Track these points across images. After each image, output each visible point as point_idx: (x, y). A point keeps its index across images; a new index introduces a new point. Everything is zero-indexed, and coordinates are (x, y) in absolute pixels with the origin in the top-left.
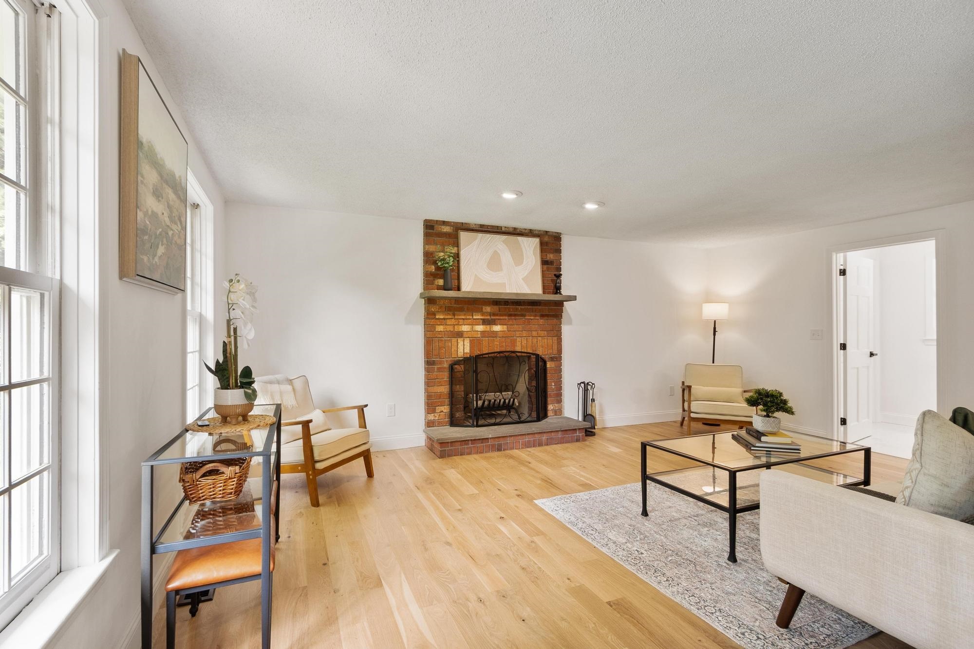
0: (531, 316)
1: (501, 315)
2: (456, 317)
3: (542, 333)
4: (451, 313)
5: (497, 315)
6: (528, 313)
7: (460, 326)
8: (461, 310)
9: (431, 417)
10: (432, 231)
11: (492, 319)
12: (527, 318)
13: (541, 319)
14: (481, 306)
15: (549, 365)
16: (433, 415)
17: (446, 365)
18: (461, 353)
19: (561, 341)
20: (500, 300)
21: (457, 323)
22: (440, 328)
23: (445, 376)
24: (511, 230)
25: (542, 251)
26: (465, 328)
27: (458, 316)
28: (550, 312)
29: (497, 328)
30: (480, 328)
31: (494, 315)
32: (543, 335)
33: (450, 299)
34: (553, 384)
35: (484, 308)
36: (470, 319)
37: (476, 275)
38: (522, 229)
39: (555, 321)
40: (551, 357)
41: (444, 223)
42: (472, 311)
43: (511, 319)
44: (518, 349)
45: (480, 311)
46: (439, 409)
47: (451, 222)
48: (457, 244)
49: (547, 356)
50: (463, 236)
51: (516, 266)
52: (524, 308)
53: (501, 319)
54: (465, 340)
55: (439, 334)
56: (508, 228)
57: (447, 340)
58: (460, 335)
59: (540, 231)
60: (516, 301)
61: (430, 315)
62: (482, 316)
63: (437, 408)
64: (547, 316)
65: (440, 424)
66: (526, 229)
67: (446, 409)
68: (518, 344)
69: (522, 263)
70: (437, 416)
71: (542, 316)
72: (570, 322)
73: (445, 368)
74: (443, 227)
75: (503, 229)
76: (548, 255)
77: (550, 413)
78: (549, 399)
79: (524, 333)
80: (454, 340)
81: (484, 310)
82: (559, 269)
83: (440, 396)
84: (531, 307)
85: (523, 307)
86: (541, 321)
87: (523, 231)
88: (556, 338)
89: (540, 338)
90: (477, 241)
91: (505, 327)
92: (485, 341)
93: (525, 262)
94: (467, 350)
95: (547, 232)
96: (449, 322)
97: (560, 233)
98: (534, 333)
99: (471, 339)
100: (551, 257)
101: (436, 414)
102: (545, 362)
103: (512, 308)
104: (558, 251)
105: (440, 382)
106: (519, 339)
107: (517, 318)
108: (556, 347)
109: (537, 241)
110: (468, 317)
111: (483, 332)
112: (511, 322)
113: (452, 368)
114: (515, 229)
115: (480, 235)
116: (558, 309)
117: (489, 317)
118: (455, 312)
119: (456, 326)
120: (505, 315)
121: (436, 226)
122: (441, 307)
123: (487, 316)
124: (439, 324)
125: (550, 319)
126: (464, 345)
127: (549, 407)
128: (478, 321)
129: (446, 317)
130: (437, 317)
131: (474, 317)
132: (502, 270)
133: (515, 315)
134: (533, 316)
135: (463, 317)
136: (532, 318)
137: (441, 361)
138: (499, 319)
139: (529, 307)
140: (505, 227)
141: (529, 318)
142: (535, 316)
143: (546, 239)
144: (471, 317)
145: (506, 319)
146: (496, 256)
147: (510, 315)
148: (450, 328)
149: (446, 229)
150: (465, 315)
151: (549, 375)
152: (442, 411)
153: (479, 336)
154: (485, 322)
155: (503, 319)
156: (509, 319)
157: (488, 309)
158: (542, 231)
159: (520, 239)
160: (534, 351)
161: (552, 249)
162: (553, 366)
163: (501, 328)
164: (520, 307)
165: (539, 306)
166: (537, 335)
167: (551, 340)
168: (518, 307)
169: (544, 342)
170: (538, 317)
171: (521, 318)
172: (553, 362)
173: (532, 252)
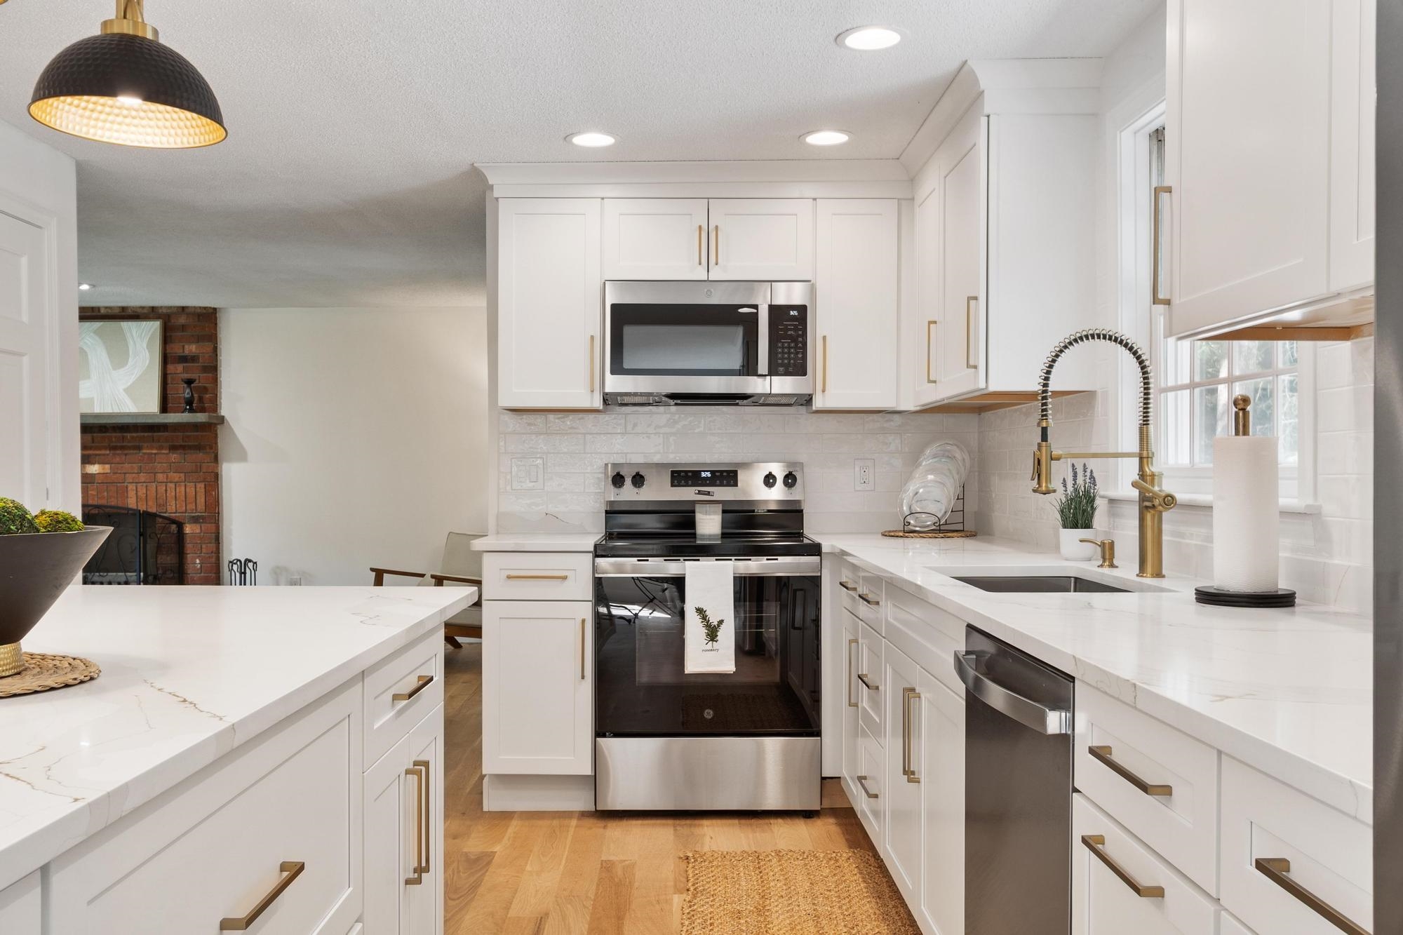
0: (152, 448)
1: (100, 448)
3: (176, 476)
5: (91, 448)
6: (146, 445)
12: (144, 451)
13: (173, 453)
15: (188, 529)
24: (117, 311)
25: (170, 341)
28: (186, 442)
29: (93, 469)
32: (176, 479)
34: (198, 561)
38: (136, 307)
39: (204, 456)
40: (193, 517)
43: (118, 454)
44: (132, 503)
49: (184, 515)
51: (113, 370)
52: (137, 437)
53: (99, 455)
56: (111, 308)
59: (171, 307)
64: (183, 447)
66: (143, 308)
68: (132, 494)
69: (127, 364)
71: (173, 448)
72: (242, 456)
75: (103, 311)
76: (186, 347)
79: (143, 477)
84: (150, 434)
85: (135, 435)
86: (174, 457)
87: (139, 310)
88: (202, 485)
89: (172, 485)
91: (107, 466)
93: (131, 362)
95: (183, 308)
97: (218, 308)
98: (160, 477)
100: (192, 348)
102: (180, 526)
103: (115, 437)
106: (131, 487)
107: (126, 452)
108: (203, 500)
109: (154, 326)
112: (118, 459)
114: (123, 309)
116: (206, 436)
120: (105, 448)
125: (189, 453)
132: (90, 376)
133: (122, 448)
134: (157, 449)
136: (154, 451)
138: (96, 455)
139: (146, 434)
140: (106, 308)
141: (148, 451)
142: (161, 448)
143: (182, 320)
145: (108, 455)
147: (115, 448)
151: (189, 547)
155: (104, 455)
156: (114, 455)
158: (174, 307)
159: (125, 325)
160: (158, 505)
161: (193, 336)
162: (197, 532)
163: (99, 469)
164: (129, 435)
165: (164, 432)
166: (165, 480)
167: (193, 489)
168: (125, 434)
169: (180, 492)
170: (166, 450)
171: (135, 452)
172: (198, 526)
173: (145, 345)
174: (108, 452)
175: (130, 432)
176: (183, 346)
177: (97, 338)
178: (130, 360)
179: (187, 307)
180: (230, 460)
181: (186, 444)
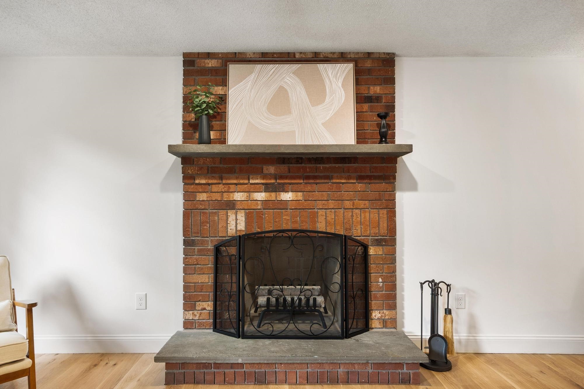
0: (341, 178)
2: (224, 182)
3: (362, 204)
4: (217, 175)
5: (286, 178)
6: (335, 175)
7: (231, 194)
8: (231, 171)
9: (190, 315)
10: (191, 68)
11: (279, 184)
12: (334, 181)
13: (359, 183)
14: (259, 166)
15: (372, 251)
16: (191, 312)
17: (210, 247)
18: (232, 230)
19: (395, 216)
20: (289, 156)
21: (226, 189)
22: (203, 197)
23: (209, 261)
24: (310, 56)
25: (358, 82)
26: (238, 196)
27: (227, 179)
28: (373, 172)
29: (287, 196)
30: (261, 196)
31: (281, 177)
32: (362, 206)
33: (212, 156)
34: (380, 280)
35: (265, 168)
36: (246, 184)
37: (249, 122)
38: (328, 53)
39: (383, 186)
40: (377, 240)
41: (209, 55)
42: (248, 173)
43: (310, 183)
44: (321, 226)
45: (259, 172)
46: (200, 305)
47: (218, 53)
48: (224, 83)
49: (370, 238)
50: (233, 69)
51: (312, 107)
52: (329, 167)
53: (293, 184)
54: (238, 213)
55: (201, 204)
56: (305, 53)
57: (212, 213)
58: (231, 205)
59: (358, 53)
60: (315, 156)
61: (188, 178)
62: (263, 179)
63: (197, 303)
64: (370, 177)
65: (201, 326)
66: (334, 53)
67: (209, 306)
69: (324, 101)
70: (198, 315)
71: (361, 178)
72: (413, 186)
73: (209, 250)
74: (207, 61)
75: (297, 56)
76: (372, 88)
77: (375, 324)
78: (374, 303)
79: (331, 204)
80: (222, 213)
81: (265, 171)
82: (391, 107)
83: (201, 287)
85: (327, 166)
86: (360, 186)
87: (330, 56)
88: (385, 211)
89: (358, 211)
90: (253, 75)
91: (300, 194)
92: (268, 214)
93: (327, 100)
94: (242, 226)
95: (369, 54)
96: (215, 188)
97: (394, 54)
98: (348, 204)
99: (247, 211)
100: (376, 90)
101: (196, 312)
102: (365, 248)
103: (310, 167)
104: (390, 81)
105: (202, 269)
106: (321, 212)
107: (318, 181)
108: (385, 225)
109: (349, 67)
110: (242, 181)
111: (265, 202)
112: (309, 188)
113: (217, 250)
115: (258, 67)
116: (387, 167)
117: (273, 181)
118: (223, 175)
119: (225, 194)
120: (299, 178)
121: (198, 61)
122: (201, 169)
123: (270, 179)
124: (200, 190)
125: (374, 183)
126: (237, 219)
127: (374, 314)
128: (258, 186)
129: (210, 181)
130: (197, 181)
131: (251, 181)
132: (290, 113)
133: (315, 178)
134: (345, 179)
135: (235, 181)
136: (343, 181)
137: (203, 241)
138: (290, 184)
139: (337, 165)
140: (301, 53)
141: (338, 181)
142: (349, 178)
143: (368, 64)
144: (246, 181)
145: (301, 183)
146: (282, 92)
147: (308, 178)
148: (217, 197)
149: (212, 63)
150: (237, 178)
151: (373, 267)
152: (204, 309)
153: (259, 207)
154: (268, 188)
155: (297, 184)
156: (306, 183)
157: (271, 169)
158: (361, 53)
159: (321, 67)
160: (346, 229)
161: (377, 78)
162: (380, 253)
163: (293, 196)
164: (321, 166)
165: (354, 163)
166: (352, 207)
167: (377, 215)
168: (319, 165)
169: (365, 217)
170: (353, 179)
171: (326, 181)
172: (381, 247)
173: (340, 84)
174: (302, 181)
175: (324, 163)
176: (369, 88)
177: (297, 79)
178: (327, 97)
179: (373, 53)
180: (402, 190)
181: (372, 174)
